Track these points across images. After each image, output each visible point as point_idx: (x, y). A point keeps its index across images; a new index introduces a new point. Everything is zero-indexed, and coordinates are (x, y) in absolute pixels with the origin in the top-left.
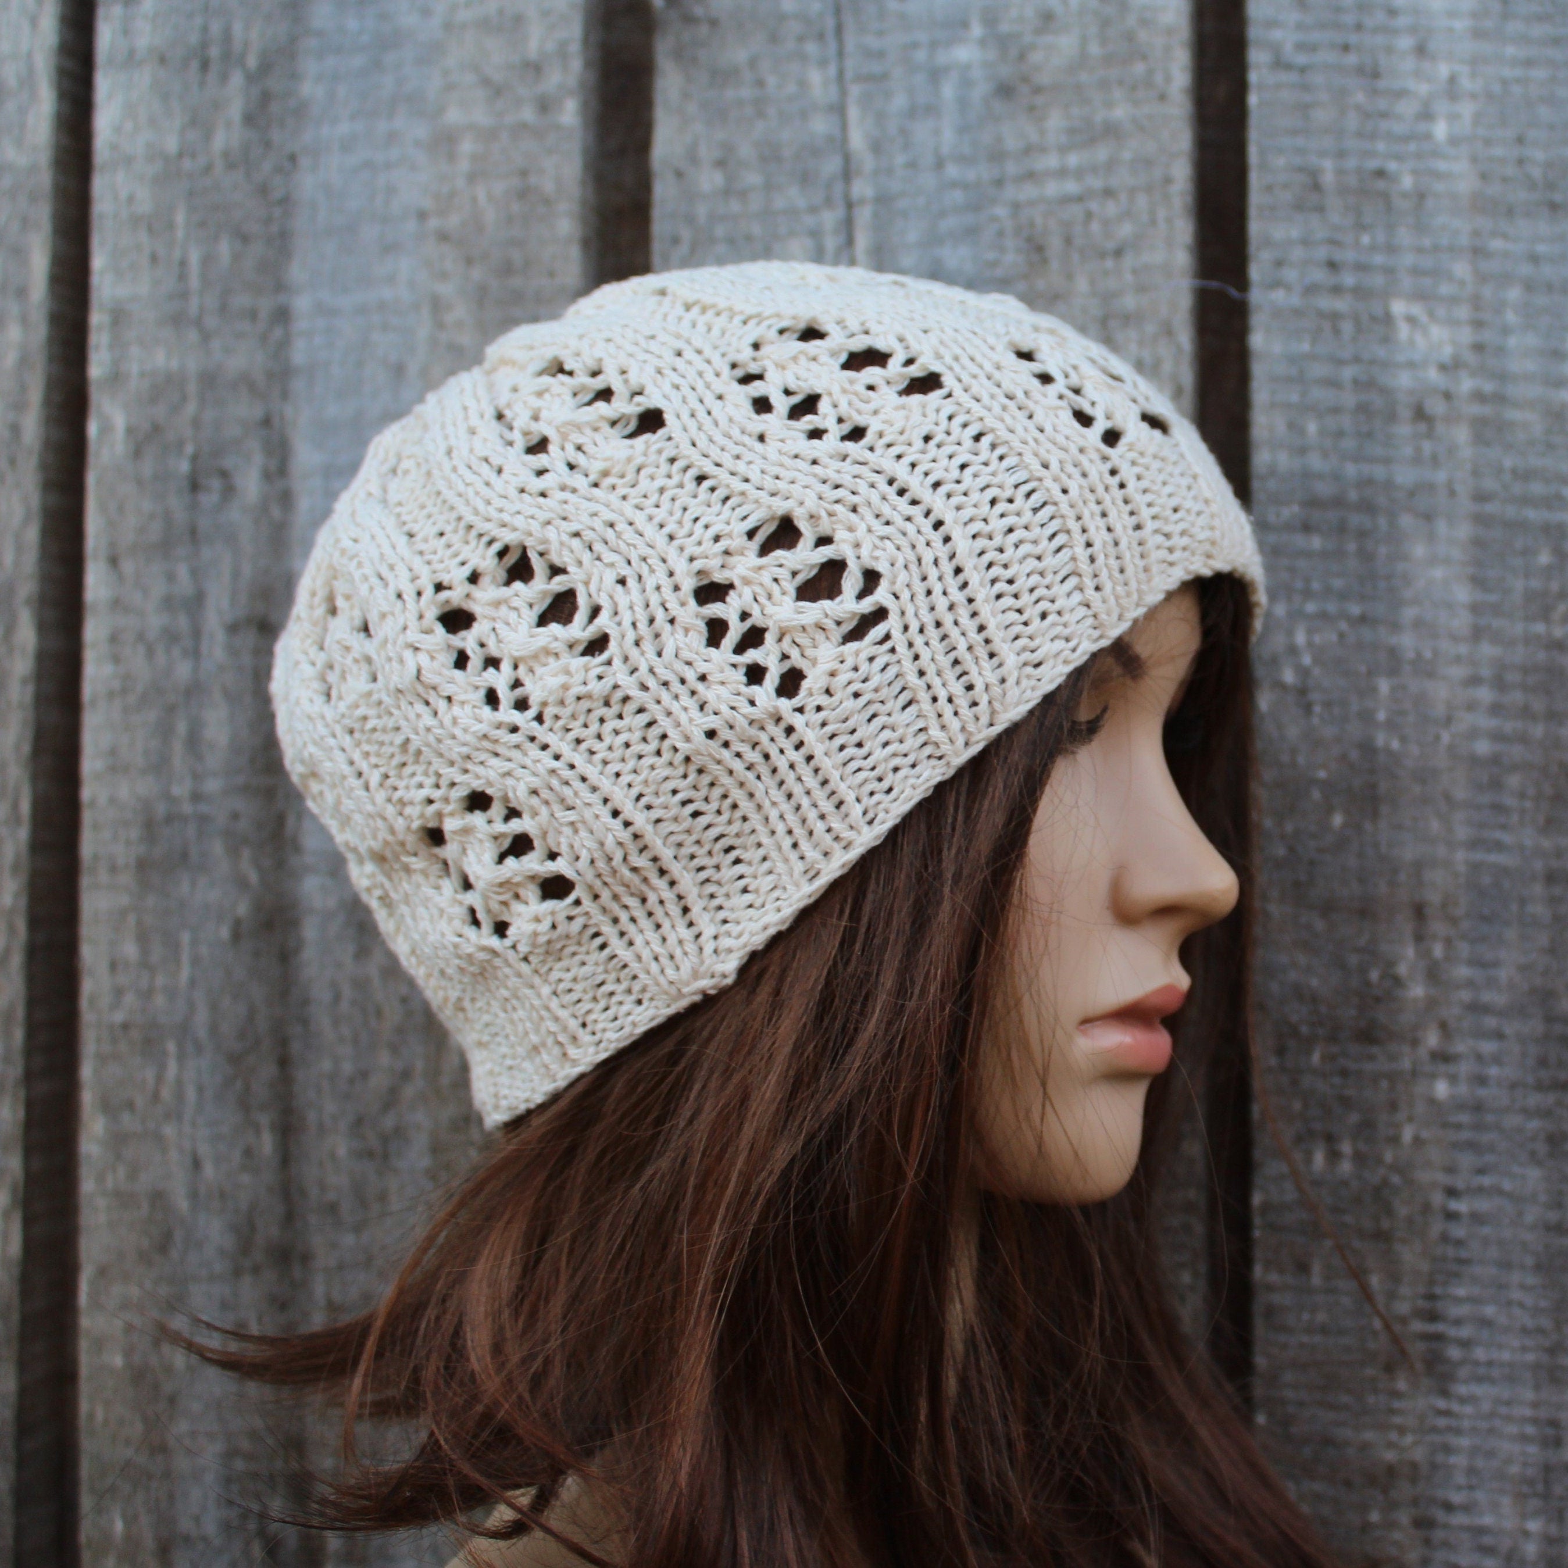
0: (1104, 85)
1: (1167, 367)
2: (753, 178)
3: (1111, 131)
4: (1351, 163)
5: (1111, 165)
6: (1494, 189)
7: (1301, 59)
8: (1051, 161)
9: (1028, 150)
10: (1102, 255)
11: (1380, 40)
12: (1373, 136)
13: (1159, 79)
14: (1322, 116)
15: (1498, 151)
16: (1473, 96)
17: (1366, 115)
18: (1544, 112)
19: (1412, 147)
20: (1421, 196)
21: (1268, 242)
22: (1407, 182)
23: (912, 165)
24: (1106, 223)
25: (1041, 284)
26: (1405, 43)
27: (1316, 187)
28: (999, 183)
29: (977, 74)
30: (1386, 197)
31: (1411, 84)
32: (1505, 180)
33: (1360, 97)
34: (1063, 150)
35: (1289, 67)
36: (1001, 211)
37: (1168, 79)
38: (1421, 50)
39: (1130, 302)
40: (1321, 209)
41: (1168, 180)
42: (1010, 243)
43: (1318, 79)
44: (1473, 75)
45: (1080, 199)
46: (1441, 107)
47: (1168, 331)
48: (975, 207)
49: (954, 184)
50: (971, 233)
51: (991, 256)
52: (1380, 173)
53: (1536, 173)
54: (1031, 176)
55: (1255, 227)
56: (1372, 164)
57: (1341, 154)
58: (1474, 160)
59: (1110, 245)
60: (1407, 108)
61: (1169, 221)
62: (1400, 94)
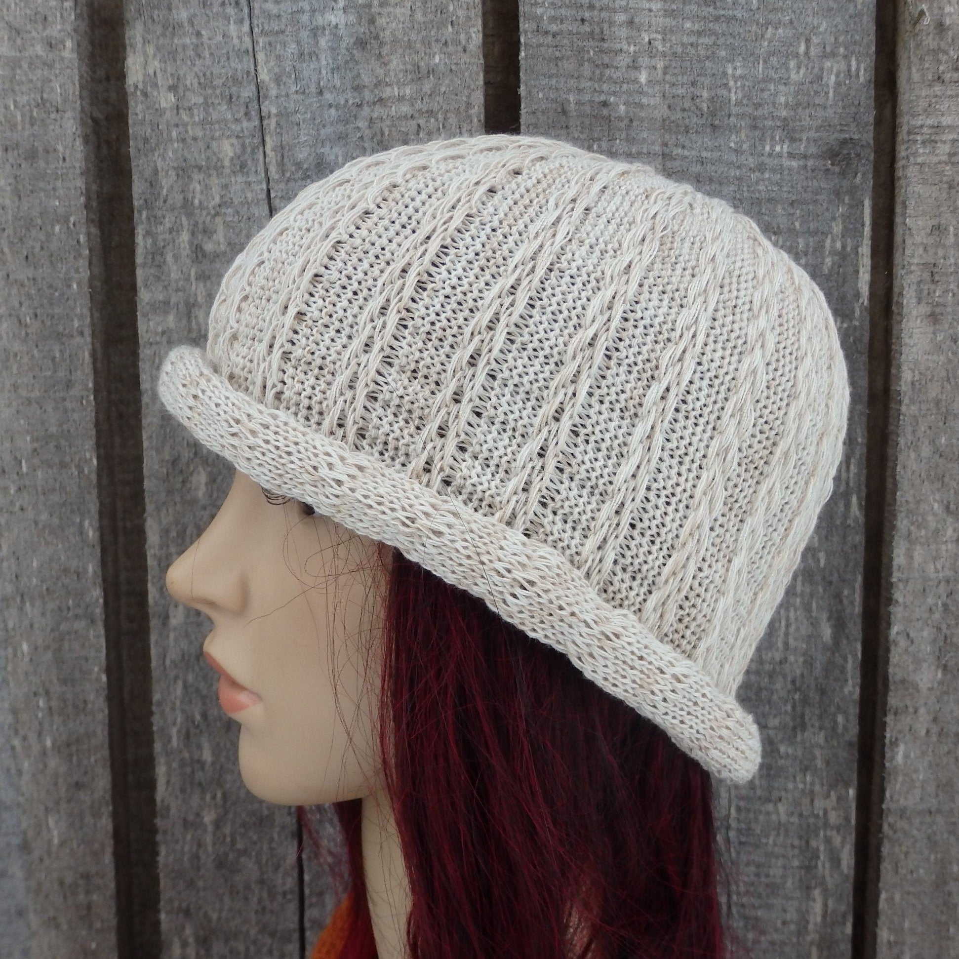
0: (427, 42)
2: (195, 99)
3: (432, 73)
4: (587, 98)
5: (432, 95)
6: (676, 116)
7: (554, 28)
8: (393, 92)
9: (378, 84)
11: (604, 14)
12: (600, 80)
13: (463, 39)
14: (568, 66)
15: (680, 91)
16: (664, 55)
17: (596, 66)
18: (708, 67)
19: (624, 87)
20: (630, 120)
22: (622, 110)
26: (621, 17)
27: (564, 112)
28: (359, 106)
29: (342, 31)
30: (608, 119)
31: (624, 46)
32: (684, 110)
33: (591, 54)
34: (400, 85)
35: (547, 33)
36: (362, 124)
37: (469, 38)
38: (631, 23)
41: (469, 105)
43: (564, 40)
44: (664, 41)
46: (644, 61)
48: (344, 121)
49: (330, 106)
50: (342, 138)
52: (605, 104)
53: (704, 106)
54: (381, 101)
56: (600, 98)
57: (580, 92)
58: (664, 96)
60: (623, 61)
62: (617, 52)
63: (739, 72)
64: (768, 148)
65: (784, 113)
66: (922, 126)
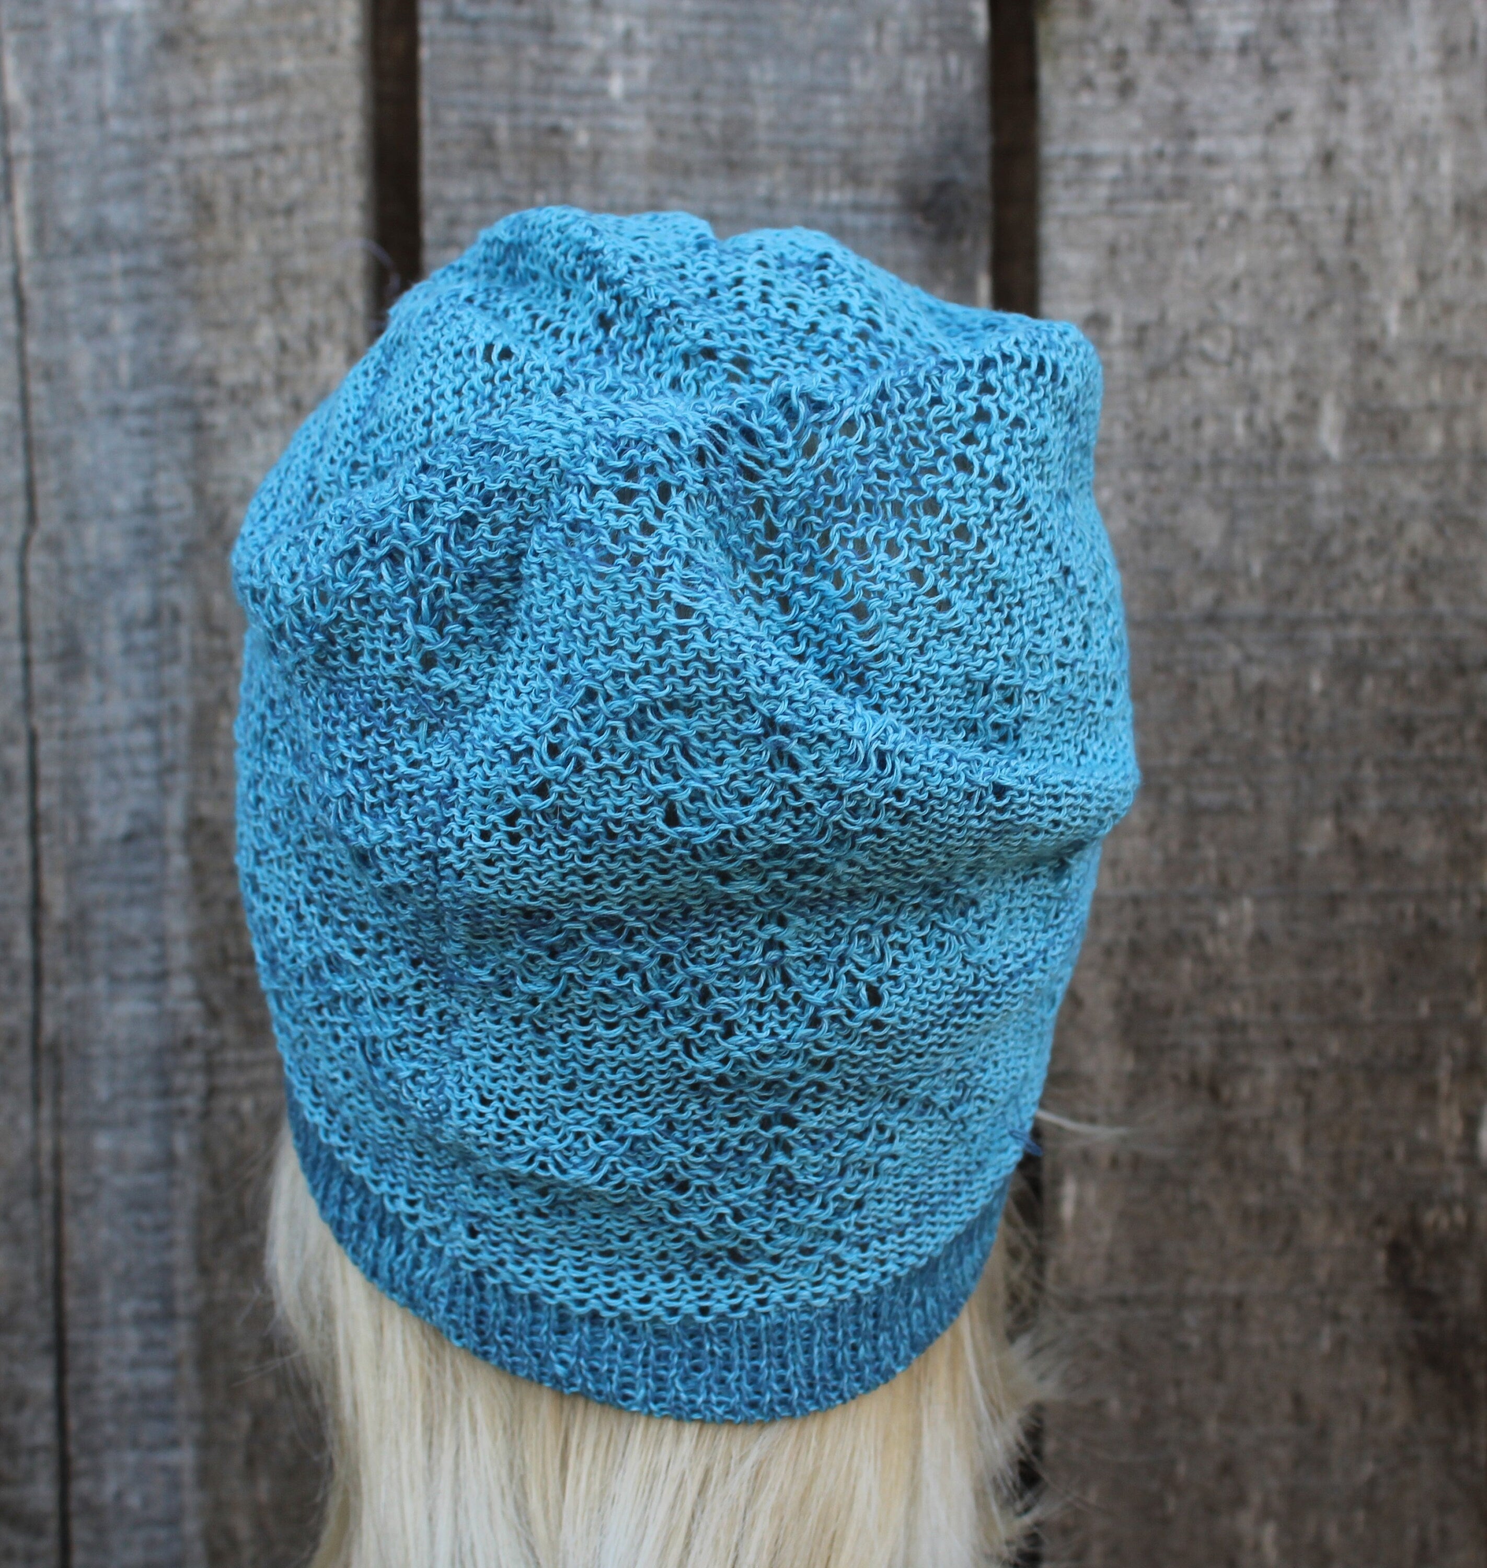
0: (271, 36)
1: (341, 329)
3: (280, 84)
4: (525, 119)
5: (281, 120)
6: (671, 147)
7: (473, 11)
8: (218, 116)
9: (195, 104)
10: (271, 212)
12: (548, 91)
13: (328, 31)
14: (496, 71)
15: (676, 108)
16: (649, 51)
17: (540, 70)
18: (722, 69)
19: (587, 103)
20: (596, 154)
21: (441, 200)
22: (583, 139)
23: (74, 119)
24: (276, 180)
25: (209, 243)
27: (489, 143)
28: (165, 138)
29: (139, 23)
30: (561, 155)
31: (586, 38)
32: (682, 138)
33: (533, 51)
34: (231, 104)
35: (461, 19)
36: (167, 167)
37: (338, 30)
39: (301, 262)
40: (494, 167)
41: (339, 136)
42: (178, 200)
43: (491, 32)
44: (650, 30)
45: (247, 155)
46: (618, 62)
47: (340, 291)
48: (140, 162)
49: (118, 139)
50: (136, 189)
51: (157, 213)
52: (555, 130)
53: (714, 130)
54: (197, 131)
55: (429, 185)
56: (546, 120)
57: (515, 110)
58: (650, 116)
59: (280, 203)
60: (583, 64)
61: (341, 178)
62: (575, 48)
63: (770, 76)
64: (818, 196)
65: (843, 140)
66: (1063, 157)
